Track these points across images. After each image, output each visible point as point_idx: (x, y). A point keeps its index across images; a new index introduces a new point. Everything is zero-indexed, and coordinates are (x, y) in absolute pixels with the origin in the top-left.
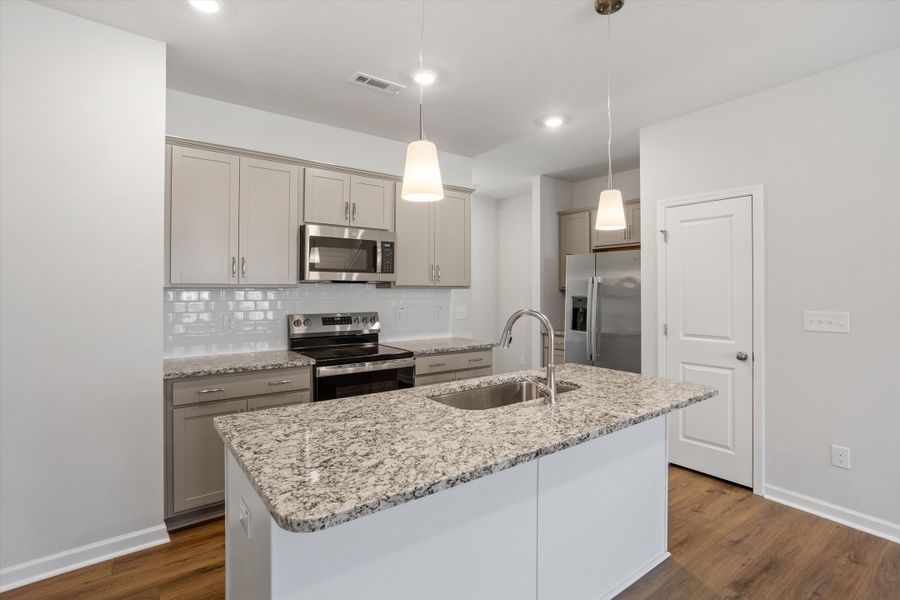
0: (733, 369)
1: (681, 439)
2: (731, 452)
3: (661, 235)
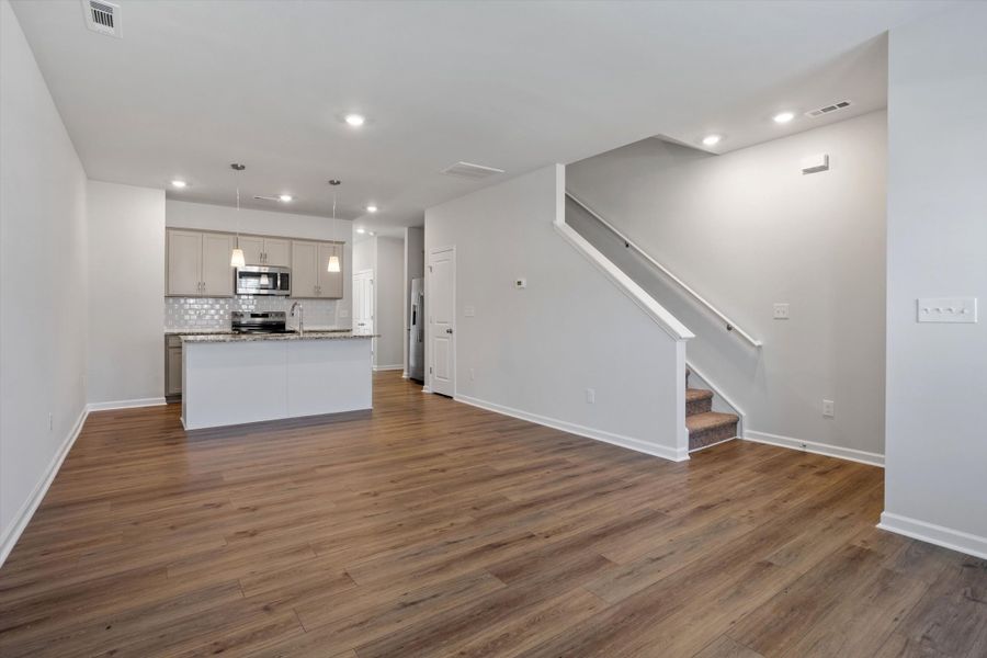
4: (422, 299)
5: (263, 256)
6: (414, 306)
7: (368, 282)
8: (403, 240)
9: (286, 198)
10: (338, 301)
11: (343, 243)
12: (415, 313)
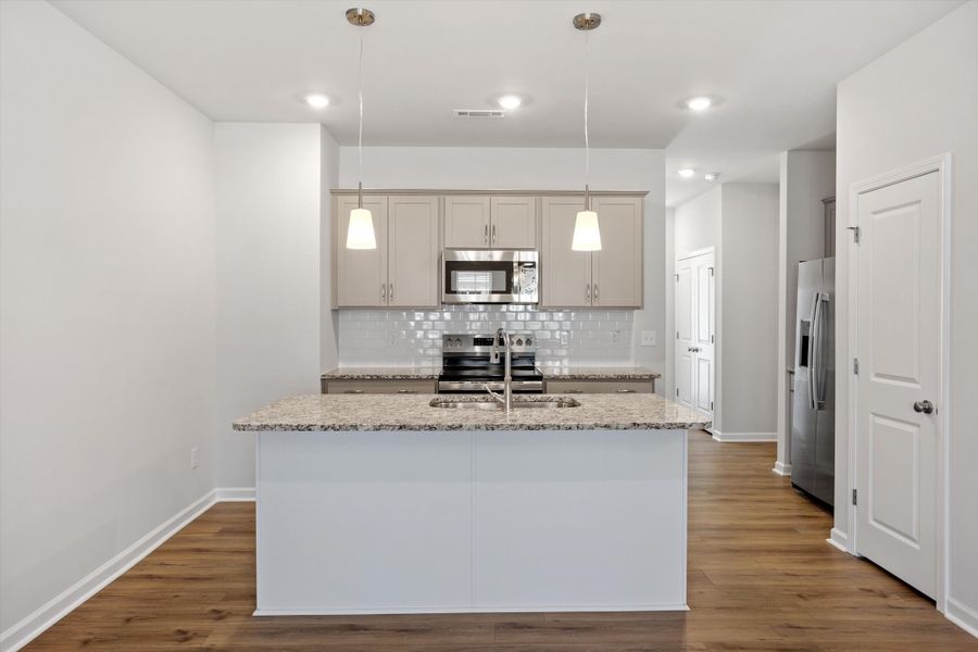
0: (918, 426)
1: (872, 522)
2: (916, 546)
3: (852, 232)
4: (827, 308)
5: (490, 231)
6: (805, 325)
7: (705, 273)
8: (777, 186)
9: (510, 104)
10: (636, 312)
11: (643, 194)
12: (805, 340)
